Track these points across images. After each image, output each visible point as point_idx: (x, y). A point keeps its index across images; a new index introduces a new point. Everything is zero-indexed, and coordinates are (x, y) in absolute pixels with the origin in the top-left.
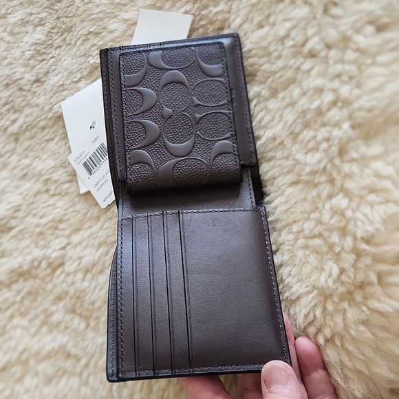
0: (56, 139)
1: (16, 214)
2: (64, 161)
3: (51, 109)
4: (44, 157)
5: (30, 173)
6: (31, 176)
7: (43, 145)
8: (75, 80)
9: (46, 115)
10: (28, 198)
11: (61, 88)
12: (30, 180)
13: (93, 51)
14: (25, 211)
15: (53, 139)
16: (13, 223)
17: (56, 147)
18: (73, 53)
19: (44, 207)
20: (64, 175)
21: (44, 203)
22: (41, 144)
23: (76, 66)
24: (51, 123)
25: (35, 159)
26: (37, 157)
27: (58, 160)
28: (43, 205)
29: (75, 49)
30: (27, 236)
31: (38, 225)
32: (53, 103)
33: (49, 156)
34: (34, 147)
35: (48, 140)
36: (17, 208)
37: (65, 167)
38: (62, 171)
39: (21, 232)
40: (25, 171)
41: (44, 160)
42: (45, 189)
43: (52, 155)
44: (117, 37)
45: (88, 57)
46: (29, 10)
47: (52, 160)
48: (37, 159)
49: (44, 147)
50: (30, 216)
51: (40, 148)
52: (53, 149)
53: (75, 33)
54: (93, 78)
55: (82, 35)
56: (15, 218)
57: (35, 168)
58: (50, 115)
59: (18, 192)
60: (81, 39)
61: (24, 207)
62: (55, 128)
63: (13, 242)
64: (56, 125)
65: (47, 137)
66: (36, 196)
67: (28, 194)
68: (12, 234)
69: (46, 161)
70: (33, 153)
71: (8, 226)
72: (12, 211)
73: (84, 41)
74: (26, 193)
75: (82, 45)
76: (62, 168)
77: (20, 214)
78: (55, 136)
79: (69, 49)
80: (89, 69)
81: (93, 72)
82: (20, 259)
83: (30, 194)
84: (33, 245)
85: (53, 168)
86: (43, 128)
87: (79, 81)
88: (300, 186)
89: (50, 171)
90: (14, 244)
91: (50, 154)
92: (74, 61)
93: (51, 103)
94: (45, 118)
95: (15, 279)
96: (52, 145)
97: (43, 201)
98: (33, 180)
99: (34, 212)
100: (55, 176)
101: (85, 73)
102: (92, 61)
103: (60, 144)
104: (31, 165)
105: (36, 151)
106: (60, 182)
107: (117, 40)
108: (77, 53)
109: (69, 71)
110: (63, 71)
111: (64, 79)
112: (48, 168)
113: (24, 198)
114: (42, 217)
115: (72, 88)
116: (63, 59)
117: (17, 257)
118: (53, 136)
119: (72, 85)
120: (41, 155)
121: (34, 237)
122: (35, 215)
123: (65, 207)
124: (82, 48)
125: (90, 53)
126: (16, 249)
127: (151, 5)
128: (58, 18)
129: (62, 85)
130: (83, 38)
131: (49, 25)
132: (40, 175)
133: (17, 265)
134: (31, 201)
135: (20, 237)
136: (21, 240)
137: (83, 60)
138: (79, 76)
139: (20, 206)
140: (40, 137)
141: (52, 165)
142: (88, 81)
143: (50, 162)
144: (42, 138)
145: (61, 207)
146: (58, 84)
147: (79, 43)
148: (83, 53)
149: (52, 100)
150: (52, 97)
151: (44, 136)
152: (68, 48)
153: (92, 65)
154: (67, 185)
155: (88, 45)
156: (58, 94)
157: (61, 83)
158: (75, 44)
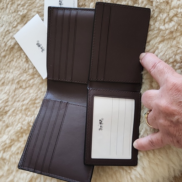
0: (15, 60)
1: (7, 104)
2: (25, 69)
3: (6, 45)
4: (11, 71)
5: (6, 81)
6: (8, 83)
7: (8, 65)
8: (14, 26)
9: (4, 49)
10: (10, 94)
11: (7, 33)
12: (7, 85)
13: (19, 8)
14: (12, 101)
15: (13, 60)
16: (7, 109)
17: (16, 64)
19: (23, 95)
20: (28, 76)
21: (21, 93)
22: (6, 65)
23: (12, 19)
24: (8, 52)
25: (6, 73)
26: (7, 72)
27: (21, 70)
28: (21, 95)
29: (8, 10)
30: (18, 112)
31: (23, 105)
32: (6, 41)
33: (15, 70)
34: (3, 67)
35: (10, 61)
36: (6, 101)
37: (26, 72)
38: (25, 75)
39: (13, 112)
40: (2, 81)
41: (12, 73)
42: (19, 86)
43: (16, 68)
45: (18, 12)
47: (17, 70)
48: (7, 73)
49: (9, 66)
50: (16, 103)
51: (7, 67)
52: (15, 65)
53: (5, 2)
54: (25, 22)
55: (10, 1)
56: (7, 106)
57: (8, 78)
58: (6, 48)
59: (3, 93)
61: (10, 99)
62: (12, 54)
63: (11, 118)
64: (12, 52)
65: (9, 60)
66: (15, 91)
67: (10, 92)
68: (8, 114)
69: (13, 72)
70: (4, 71)
71: (4, 111)
72: (4, 103)
73: (12, 4)
74: (8, 92)
75: (11, 7)
76: (24, 73)
77: (10, 103)
78: (13, 58)
79: (4, 11)
80: (20, 19)
81: (23, 19)
82: (20, 125)
83: (11, 92)
84: (24, 116)
85: (19, 75)
86: (5, 56)
87: (16, 26)
88: (166, 42)
89: (19, 77)
90: (12, 118)
91: (14, 68)
92: (10, 16)
93: (5, 42)
94: (4, 51)
95: (20, 136)
96: (14, 63)
97: (20, 93)
98: (10, 84)
99: (17, 100)
100: (23, 78)
101: (19, 21)
102: (21, 14)
103: (18, 62)
104: (5, 77)
105: (4, 69)
106: (27, 80)
108: (10, 12)
109: (9, 22)
110: (5, 23)
111: (7, 27)
112: (17, 75)
113: (8, 95)
114: (24, 101)
115: (14, 31)
116: (2, 17)
117: (17, 125)
118: (12, 59)
119: (13, 29)
120: (9, 71)
121: (23, 112)
122: (19, 101)
123: (35, 92)
124: (12, 8)
126: (15, 121)
129: (8, 31)
130: (10, 3)
132: (13, 80)
133: (19, 129)
134: (13, 95)
135: (14, 114)
136: (16, 116)
137: (15, 14)
138: (16, 23)
139: (8, 99)
140: (5, 61)
141: (18, 73)
142: (22, 25)
143: (16, 72)
144: (6, 61)
145: (33, 93)
146: (5, 31)
147: (9, 6)
148: (14, 11)
149: (4, 40)
150: (4, 39)
151: (7, 60)
152: (2, 11)
153: (21, 16)
154: (32, 81)
156: (7, 36)
157: (6, 30)
158: (7, 7)
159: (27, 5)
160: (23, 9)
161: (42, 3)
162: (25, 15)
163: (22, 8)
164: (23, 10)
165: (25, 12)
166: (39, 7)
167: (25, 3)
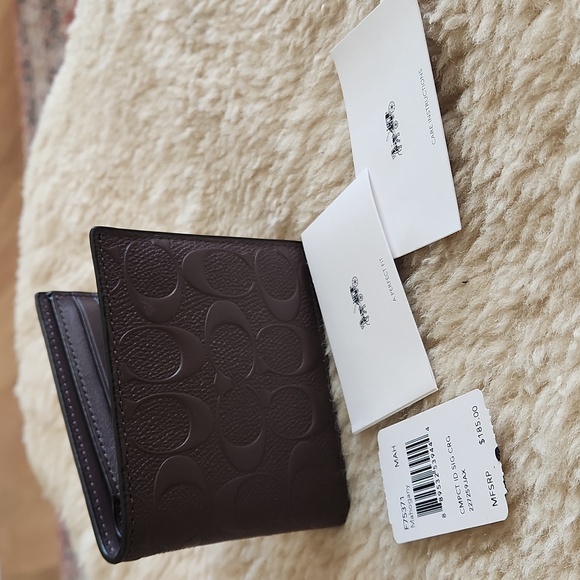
13: (270, 204)
18: (244, 217)
29: (245, 210)
44: (296, 161)
46: (169, 173)
55: (247, 181)
60: (248, 189)
73: (254, 188)
75: (252, 197)
107: (297, 166)
108: (250, 216)
124: (254, 203)
125: (267, 209)
127: (327, 76)
128: (208, 167)
130: (249, 186)
131: (200, 185)
147: (247, 197)
155: (260, 196)
158: (242, 200)
159: (286, 190)
160: (279, 205)
161: (321, 181)
162: (284, 225)
163: (275, 202)
164: (278, 209)
165: (282, 213)
166: (314, 195)
167: (283, 183)
